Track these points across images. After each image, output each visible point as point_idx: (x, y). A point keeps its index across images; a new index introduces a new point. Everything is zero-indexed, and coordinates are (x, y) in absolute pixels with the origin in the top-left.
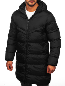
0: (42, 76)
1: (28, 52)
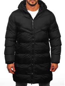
0: (46, 75)
1: (35, 52)
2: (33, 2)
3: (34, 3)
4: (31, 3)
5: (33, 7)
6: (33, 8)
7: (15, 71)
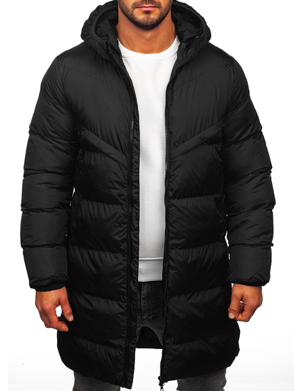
2: (148, 13)
3: (154, 16)
4: (139, 16)
5: (149, 34)
6: (148, 40)
7: (71, 318)
